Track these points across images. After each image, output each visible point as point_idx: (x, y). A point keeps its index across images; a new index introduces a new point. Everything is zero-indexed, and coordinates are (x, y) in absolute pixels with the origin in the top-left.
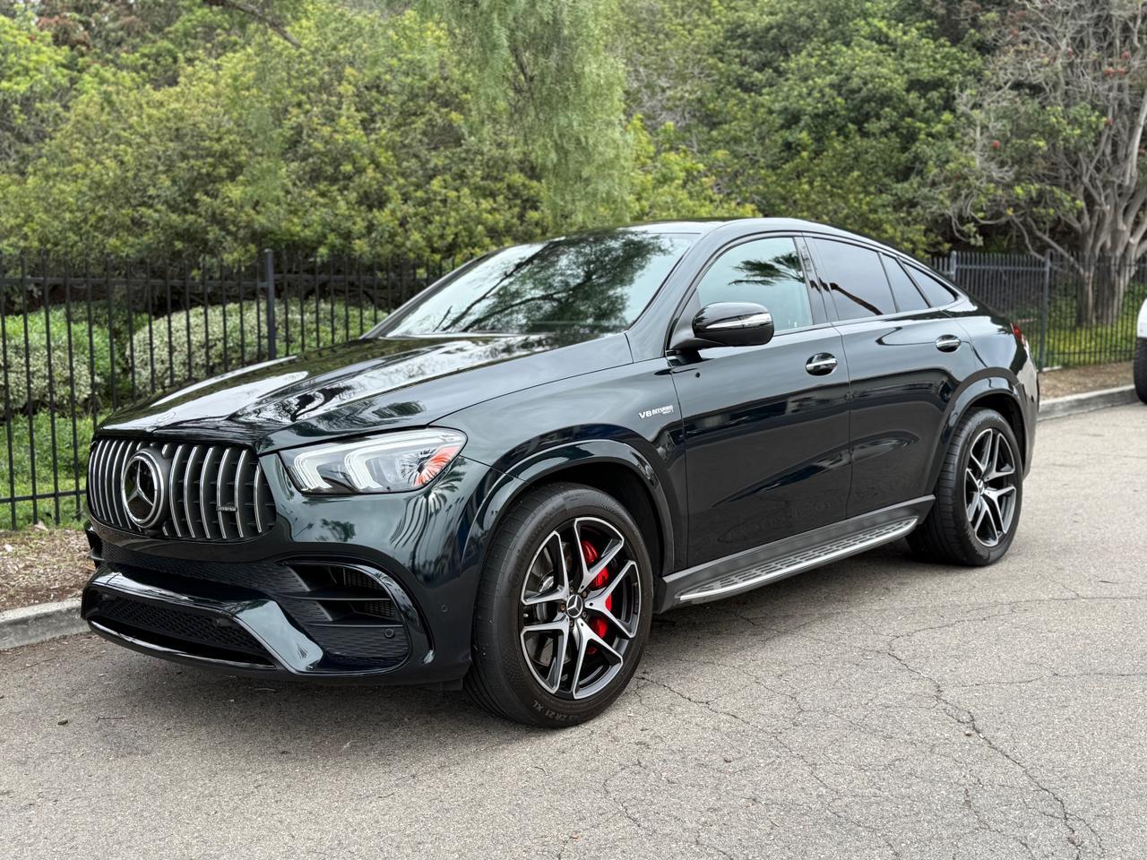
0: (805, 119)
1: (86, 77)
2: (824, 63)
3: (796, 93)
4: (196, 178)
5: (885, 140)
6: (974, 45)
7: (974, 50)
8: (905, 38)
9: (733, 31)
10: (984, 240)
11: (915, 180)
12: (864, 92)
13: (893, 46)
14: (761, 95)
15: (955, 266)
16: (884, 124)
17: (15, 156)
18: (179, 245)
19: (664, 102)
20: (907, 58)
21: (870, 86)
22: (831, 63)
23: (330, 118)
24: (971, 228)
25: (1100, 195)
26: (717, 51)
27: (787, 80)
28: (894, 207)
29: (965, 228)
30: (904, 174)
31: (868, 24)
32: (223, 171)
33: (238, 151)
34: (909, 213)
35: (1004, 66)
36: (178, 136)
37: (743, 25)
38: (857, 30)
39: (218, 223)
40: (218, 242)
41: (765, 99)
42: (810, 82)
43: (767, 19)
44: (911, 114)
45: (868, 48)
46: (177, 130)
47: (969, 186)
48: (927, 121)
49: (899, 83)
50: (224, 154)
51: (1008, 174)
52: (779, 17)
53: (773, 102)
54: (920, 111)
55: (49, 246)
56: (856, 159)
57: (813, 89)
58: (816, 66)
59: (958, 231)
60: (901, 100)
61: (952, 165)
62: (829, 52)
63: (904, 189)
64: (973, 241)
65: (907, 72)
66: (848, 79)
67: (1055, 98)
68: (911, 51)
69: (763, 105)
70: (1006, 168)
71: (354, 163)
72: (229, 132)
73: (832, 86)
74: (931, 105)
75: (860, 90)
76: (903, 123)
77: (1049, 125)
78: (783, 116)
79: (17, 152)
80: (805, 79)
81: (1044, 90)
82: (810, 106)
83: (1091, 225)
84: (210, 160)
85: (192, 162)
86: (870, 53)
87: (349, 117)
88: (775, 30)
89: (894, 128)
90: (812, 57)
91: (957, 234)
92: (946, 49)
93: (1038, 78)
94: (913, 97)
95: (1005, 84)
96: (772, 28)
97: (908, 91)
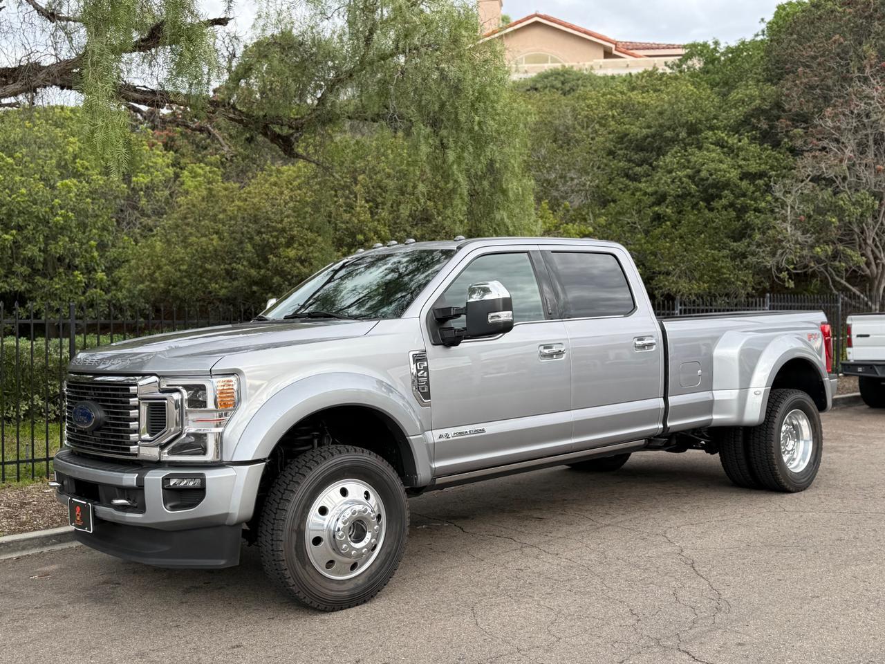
0: (669, 199)
1: (186, 173)
2: (683, 161)
3: (663, 181)
4: (266, 246)
5: (725, 213)
6: (787, 149)
7: (788, 153)
8: (739, 144)
9: (622, 138)
10: (795, 283)
11: (746, 241)
12: (710, 181)
13: (731, 150)
14: (640, 182)
15: (769, 304)
16: (724, 202)
17: (139, 226)
18: (255, 288)
19: (574, 187)
20: (741, 157)
21: (714, 177)
22: (689, 161)
23: (350, 207)
24: (784, 275)
25: (880, 252)
26: (611, 153)
27: (657, 172)
28: (731, 258)
29: (781, 275)
30: (739, 236)
31: (715, 134)
32: (282, 240)
33: (291, 229)
34: (742, 262)
35: (806, 166)
36: (256, 220)
37: (628, 134)
38: (707, 138)
39: (279, 274)
40: (280, 285)
41: (642, 185)
42: (674, 174)
43: (645, 131)
44: (744, 195)
45: (713, 151)
46: (255, 216)
47: (783, 248)
48: (755, 200)
49: (734, 175)
50: (283, 230)
51: (811, 239)
52: (653, 130)
53: (648, 187)
54: (749, 193)
55: (171, 287)
56: (705, 226)
57: (675, 178)
58: (678, 163)
59: (777, 277)
60: (737, 186)
61: (771, 232)
62: (686, 154)
63: (740, 246)
64: (787, 285)
65: (740, 166)
66: (699, 171)
67: (844, 187)
68: (743, 152)
69: (641, 190)
70: (809, 235)
71: (365, 235)
72: (288, 217)
73: (689, 177)
74: (758, 188)
75: (707, 179)
76: (738, 201)
77: (838, 206)
78: (655, 196)
79: (141, 223)
80: (670, 172)
81: (835, 182)
82: (673, 190)
83: (877, 273)
84: (275, 233)
85: (264, 235)
86: (714, 155)
87: (361, 205)
88: (649, 139)
89: (732, 205)
90: (675, 157)
91: (776, 280)
92: (768, 152)
93: (830, 174)
94: (744, 184)
95: (807, 178)
96: (648, 137)
97: (741, 179)
